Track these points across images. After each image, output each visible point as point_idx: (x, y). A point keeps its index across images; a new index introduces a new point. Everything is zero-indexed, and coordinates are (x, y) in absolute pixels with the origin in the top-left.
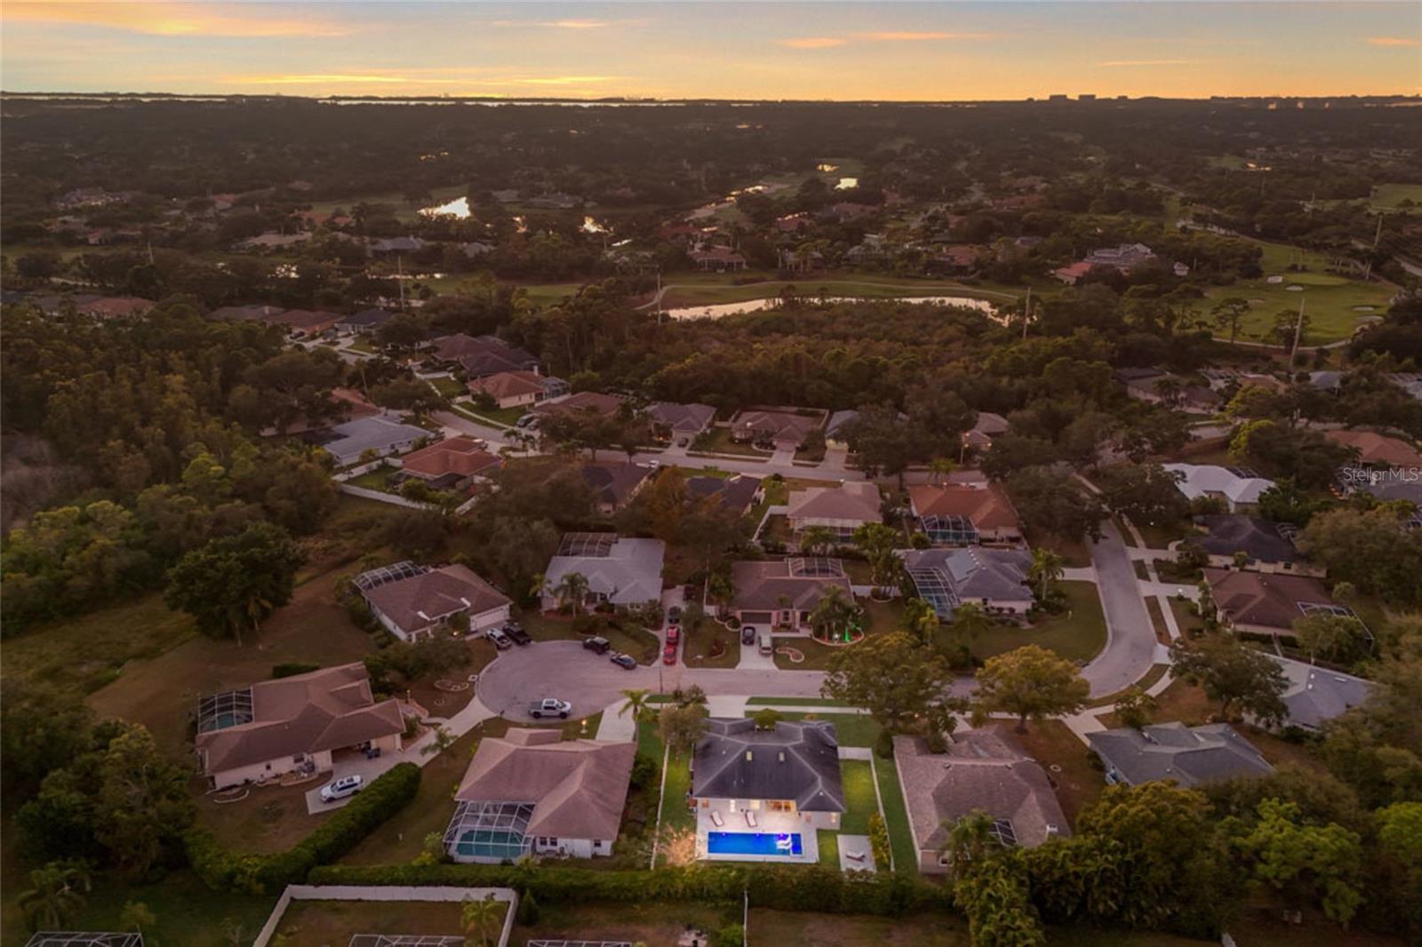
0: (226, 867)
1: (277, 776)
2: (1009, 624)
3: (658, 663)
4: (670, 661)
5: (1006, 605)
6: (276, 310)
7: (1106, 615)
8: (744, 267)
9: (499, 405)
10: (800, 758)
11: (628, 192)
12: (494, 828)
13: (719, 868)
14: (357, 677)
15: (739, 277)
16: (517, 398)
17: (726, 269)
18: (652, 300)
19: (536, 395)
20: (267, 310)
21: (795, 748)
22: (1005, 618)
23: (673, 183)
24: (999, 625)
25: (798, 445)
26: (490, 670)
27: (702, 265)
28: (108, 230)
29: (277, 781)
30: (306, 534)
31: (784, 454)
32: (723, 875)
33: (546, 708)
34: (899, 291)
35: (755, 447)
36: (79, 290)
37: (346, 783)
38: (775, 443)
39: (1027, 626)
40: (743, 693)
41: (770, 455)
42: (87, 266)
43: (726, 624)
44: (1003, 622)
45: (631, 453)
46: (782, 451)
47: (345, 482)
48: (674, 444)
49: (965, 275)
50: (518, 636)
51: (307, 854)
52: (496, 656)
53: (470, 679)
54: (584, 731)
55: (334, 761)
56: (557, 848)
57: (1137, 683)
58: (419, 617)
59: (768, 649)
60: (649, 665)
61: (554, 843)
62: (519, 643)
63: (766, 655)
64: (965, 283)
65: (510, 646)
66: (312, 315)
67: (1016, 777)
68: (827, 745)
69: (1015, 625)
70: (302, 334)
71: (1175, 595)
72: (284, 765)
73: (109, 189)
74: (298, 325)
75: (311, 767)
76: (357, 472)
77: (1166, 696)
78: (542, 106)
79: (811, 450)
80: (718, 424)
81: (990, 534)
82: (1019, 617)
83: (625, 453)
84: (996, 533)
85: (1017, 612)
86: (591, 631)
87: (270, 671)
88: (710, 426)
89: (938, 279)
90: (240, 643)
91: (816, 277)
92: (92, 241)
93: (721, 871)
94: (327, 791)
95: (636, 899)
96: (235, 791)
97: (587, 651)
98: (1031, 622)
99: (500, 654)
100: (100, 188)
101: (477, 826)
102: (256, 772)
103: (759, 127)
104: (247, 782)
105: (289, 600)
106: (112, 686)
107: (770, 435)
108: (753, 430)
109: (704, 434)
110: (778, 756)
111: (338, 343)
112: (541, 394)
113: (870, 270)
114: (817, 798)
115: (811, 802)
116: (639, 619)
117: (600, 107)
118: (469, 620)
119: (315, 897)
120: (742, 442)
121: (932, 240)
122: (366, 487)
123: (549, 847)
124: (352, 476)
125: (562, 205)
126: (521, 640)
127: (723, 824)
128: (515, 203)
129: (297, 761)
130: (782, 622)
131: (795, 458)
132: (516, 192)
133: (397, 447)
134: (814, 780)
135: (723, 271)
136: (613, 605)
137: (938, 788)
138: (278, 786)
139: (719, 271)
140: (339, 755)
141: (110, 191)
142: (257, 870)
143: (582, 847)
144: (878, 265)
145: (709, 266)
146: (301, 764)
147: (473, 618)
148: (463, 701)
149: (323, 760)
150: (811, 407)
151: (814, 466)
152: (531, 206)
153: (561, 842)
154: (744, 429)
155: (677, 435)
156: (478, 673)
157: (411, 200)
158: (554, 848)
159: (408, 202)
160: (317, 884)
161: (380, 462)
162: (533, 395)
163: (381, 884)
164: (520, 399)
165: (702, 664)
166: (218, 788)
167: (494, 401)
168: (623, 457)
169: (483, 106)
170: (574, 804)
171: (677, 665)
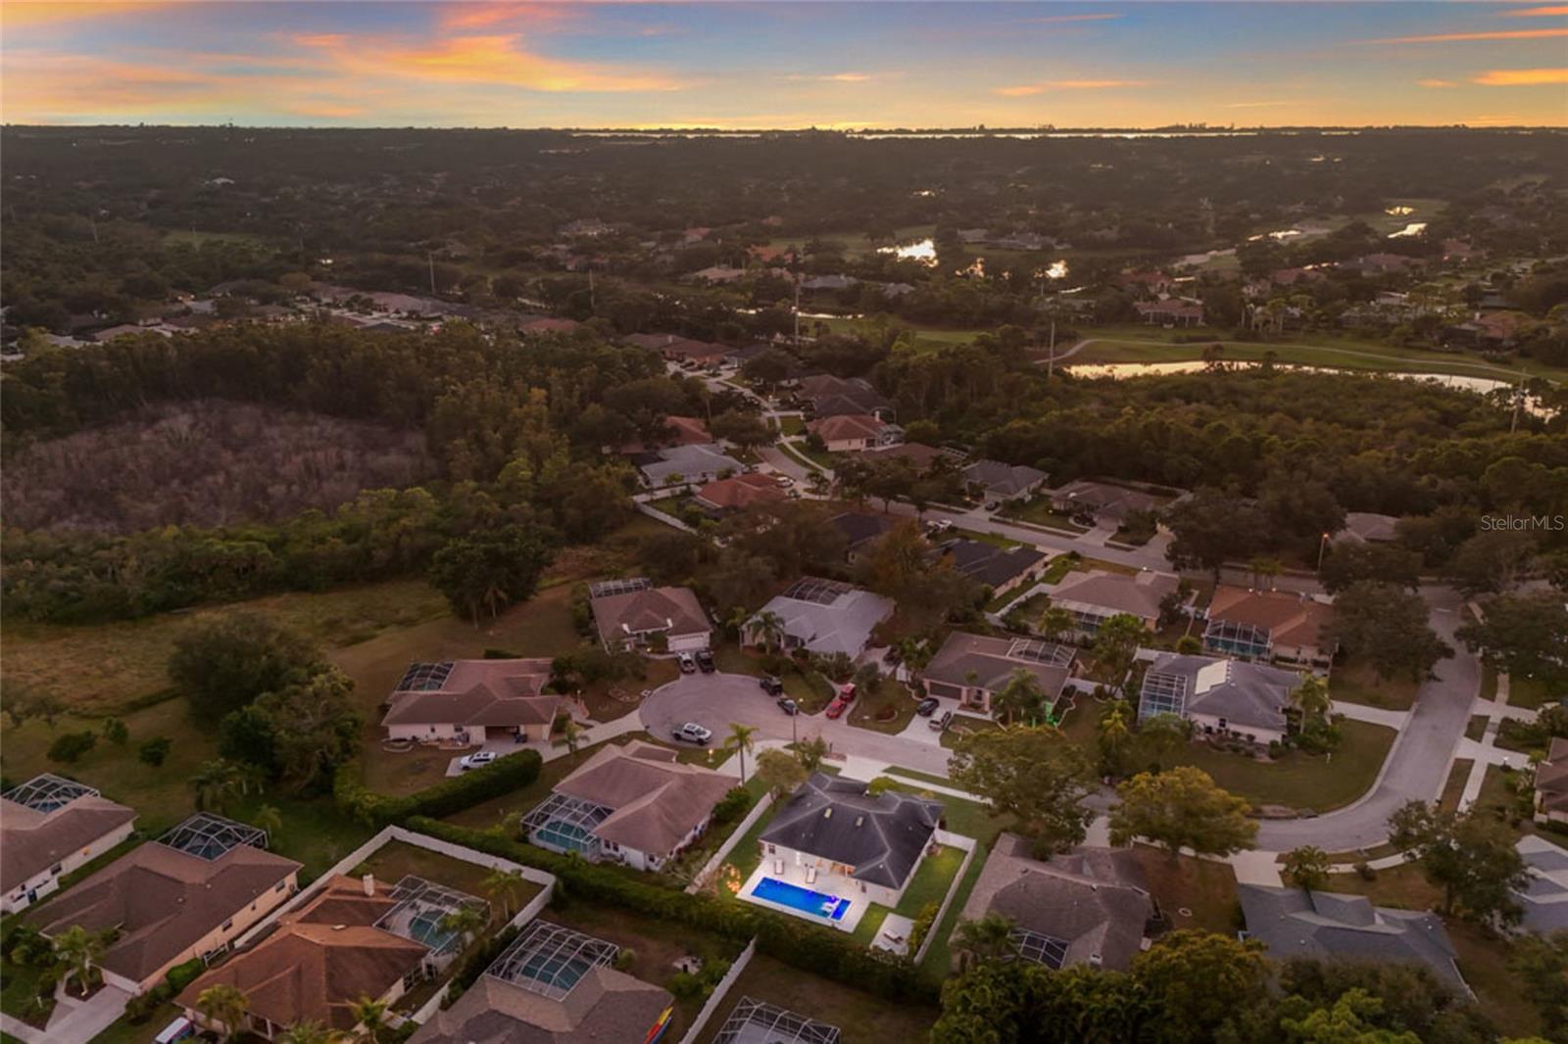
0: (352, 798)
1: (439, 740)
2: (1243, 753)
3: (822, 715)
4: (834, 716)
5: (1245, 730)
6: (680, 339)
7: (1384, 768)
8: (1200, 323)
9: (826, 448)
10: (878, 827)
11: (1112, 235)
12: (578, 824)
13: (738, 906)
14: (539, 670)
15: (1183, 334)
16: (847, 442)
17: (1176, 326)
18: (1063, 354)
19: (868, 441)
20: (670, 339)
21: (880, 817)
22: (1242, 745)
23: (1170, 225)
24: (1229, 752)
25: (1121, 524)
26: (666, 689)
27: (1146, 318)
28: (582, 258)
29: (437, 743)
30: (585, 542)
31: (1102, 532)
32: (739, 914)
33: (686, 731)
34: (1390, 364)
35: (1071, 521)
36: (532, 310)
37: (482, 757)
38: (1095, 519)
39: (1266, 759)
40: (887, 760)
41: (1084, 531)
42: (544, 290)
43: (913, 692)
44: (1236, 750)
45: (922, 508)
46: (1101, 529)
47: (645, 503)
48: (983, 506)
49: (1498, 350)
50: (705, 664)
51: (414, 803)
52: (677, 678)
53: (643, 694)
54: (710, 760)
55: (488, 737)
56: (618, 854)
57: (1366, 850)
58: (622, 630)
59: (937, 723)
60: (811, 714)
61: (616, 849)
62: (705, 671)
63: (935, 729)
64: (1486, 358)
65: (693, 671)
66: (705, 346)
67: (1098, 901)
68: (921, 823)
69: (1250, 755)
70: (692, 364)
71: (1501, 763)
72: (446, 731)
73: (606, 219)
74: (690, 355)
75: (467, 739)
76: (660, 494)
77: (1395, 872)
78: (1081, 138)
79: (1135, 532)
80: (1046, 491)
81: (1290, 653)
82: (1260, 747)
83: (913, 507)
84: (1299, 653)
85: (1257, 740)
86: (775, 671)
87: (483, 653)
88: (1035, 492)
89: (1455, 352)
90: (476, 626)
91: (1287, 341)
92: (570, 267)
93: (739, 910)
94: (465, 760)
95: (658, 915)
96: (403, 744)
97: (760, 690)
98: (1272, 757)
99: (683, 677)
100: (597, 220)
101: (565, 819)
102: (422, 732)
103: (1337, 160)
104: (414, 738)
105: (532, 597)
106: (367, 643)
107: (1091, 509)
108: (1075, 501)
109: (1021, 500)
110: (856, 820)
111: (719, 375)
112: (873, 441)
113: (1366, 336)
114: (876, 869)
115: (868, 872)
116: (824, 669)
117: (1148, 138)
118: (667, 640)
119: (408, 840)
120: (1057, 513)
121: (1481, 304)
122: (657, 509)
123: (611, 851)
124: (655, 498)
125: (1030, 247)
126: (706, 667)
127: (782, 873)
128: (980, 243)
129: (457, 730)
130: (973, 700)
131: (1112, 539)
132: (985, 231)
133: (708, 476)
134: (882, 851)
135: (1172, 326)
136: (807, 651)
137: (1003, 890)
138: (435, 748)
139: (1165, 326)
140: (492, 732)
141: (607, 222)
142: (371, 806)
143: (636, 857)
144: (1377, 331)
145: (1155, 320)
146: (459, 734)
147: (671, 639)
148: (625, 710)
149: (477, 734)
150: (1168, 485)
151: (1128, 550)
152: (997, 247)
153: (622, 849)
154: (1064, 498)
155: (990, 498)
156: (652, 690)
157: (872, 239)
158: (614, 853)
159: (869, 240)
160: (411, 830)
161: (684, 488)
162: (864, 441)
163: (455, 842)
164: (850, 443)
165: (863, 725)
166: (392, 738)
167: (823, 443)
168: (910, 509)
169: (1014, 139)
170: (641, 817)
171: (839, 720)
